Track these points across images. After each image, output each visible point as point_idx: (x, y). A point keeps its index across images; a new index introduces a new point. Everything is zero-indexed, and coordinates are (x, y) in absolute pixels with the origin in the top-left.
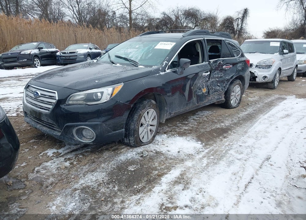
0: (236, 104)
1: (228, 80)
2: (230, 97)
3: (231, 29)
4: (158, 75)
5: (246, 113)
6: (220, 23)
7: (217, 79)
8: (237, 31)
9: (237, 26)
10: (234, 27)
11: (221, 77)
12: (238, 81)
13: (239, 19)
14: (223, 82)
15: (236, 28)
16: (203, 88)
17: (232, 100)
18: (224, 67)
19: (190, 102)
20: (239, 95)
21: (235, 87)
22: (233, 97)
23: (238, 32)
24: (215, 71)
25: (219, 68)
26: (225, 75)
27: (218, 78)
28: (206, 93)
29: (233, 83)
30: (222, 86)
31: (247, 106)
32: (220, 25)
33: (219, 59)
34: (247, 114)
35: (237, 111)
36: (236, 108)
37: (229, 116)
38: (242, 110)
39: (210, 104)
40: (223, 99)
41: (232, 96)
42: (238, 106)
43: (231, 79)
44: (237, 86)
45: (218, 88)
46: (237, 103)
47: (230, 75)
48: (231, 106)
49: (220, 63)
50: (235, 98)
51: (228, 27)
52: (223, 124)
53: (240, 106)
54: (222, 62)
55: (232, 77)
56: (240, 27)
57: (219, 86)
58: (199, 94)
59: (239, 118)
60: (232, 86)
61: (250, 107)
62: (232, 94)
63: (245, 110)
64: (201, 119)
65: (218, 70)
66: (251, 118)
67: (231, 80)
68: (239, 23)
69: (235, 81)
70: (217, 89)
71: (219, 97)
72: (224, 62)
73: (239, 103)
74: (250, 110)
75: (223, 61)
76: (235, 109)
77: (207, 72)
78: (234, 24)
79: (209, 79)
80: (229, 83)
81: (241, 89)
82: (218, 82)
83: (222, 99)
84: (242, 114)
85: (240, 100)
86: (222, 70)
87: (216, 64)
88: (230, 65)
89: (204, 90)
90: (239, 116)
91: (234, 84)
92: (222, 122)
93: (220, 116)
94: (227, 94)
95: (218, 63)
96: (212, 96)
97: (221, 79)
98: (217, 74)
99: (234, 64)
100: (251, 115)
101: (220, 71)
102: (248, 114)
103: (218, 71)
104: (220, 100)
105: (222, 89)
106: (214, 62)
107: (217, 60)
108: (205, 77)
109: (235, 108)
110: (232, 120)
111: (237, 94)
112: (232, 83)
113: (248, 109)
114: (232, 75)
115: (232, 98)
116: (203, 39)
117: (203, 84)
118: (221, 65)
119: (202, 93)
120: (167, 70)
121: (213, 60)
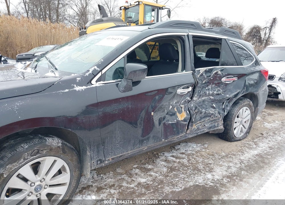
0: (242, 134)
1: (229, 100)
2: (231, 125)
3: (258, 38)
4: (67, 90)
5: (256, 152)
6: (247, 32)
7: (212, 97)
8: (263, 40)
9: (264, 35)
10: (261, 36)
11: (218, 94)
12: (247, 101)
13: (267, 28)
14: (221, 101)
15: (263, 37)
16: (180, 112)
17: (235, 129)
18: (223, 79)
19: (148, 139)
20: (248, 120)
21: (241, 111)
22: (238, 124)
23: (265, 41)
24: (208, 85)
25: (216, 81)
26: (225, 92)
27: (213, 95)
28: (185, 120)
29: (238, 103)
30: (219, 108)
31: (260, 137)
32: (246, 34)
33: (215, 68)
34: (257, 155)
35: (241, 147)
36: (242, 141)
37: (227, 156)
38: (250, 145)
39: (196, 135)
40: (222, 127)
41: (236, 122)
42: (245, 138)
43: (234, 98)
44: (245, 108)
45: (211, 111)
46: (244, 132)
47: (232, 93)
48: (233, 138)
49: (216, 73)
50: (241, 126)
51: (254, 36)
52: (209, 176)
53: (249, 137)
54: (220, 73)
55: (236, 96)
56: (267, 36)
57: (214, 108)
58: (170, 123)
59: (242, 162)
60: (236, 109)
61: (265, 140)
62: (236, 119)
63: (255, 146)
64: (178, 160)
65: (213, 83)
66: (261, 164)
67: (235, 100)
68: (266, 32)
69: (241, 101)
70: (209, 113)
71: (213, 124)
72: (223, 72)
73: (248, 132)
74: (263, 146)
75: (222, 70)
76: (240, 142)
77: (188, 87)
78: (261, 33)
79: (192, 98)
80: (231, 104)
81: (251, 113)
82: (213, 101)
83: (219, 128)
84: (249, 155)
85: (250, 128)
86: (219, 84)
87: (209, 74)
88: (234, 77)
89: (182, 116)
90: (242, 158)
91: (239, 105)
92: (211, 171)
93: (213, 155)
94: (227, 119)
95: (214, 73)
96: (200, 124)
97: (218, 98)
98: (211, 90)
99: (240, 76)
100: (263, 158)
101: (216, 85)
102: (259, 155)
103: (213, 86)
104: (215, 129)
105: (219, 113)
106: (206, 72)
107: (210, 69)
108: (182, 95)
109: (240, 140)
110: (229, 167)
111: (244, 120)
112: (235, 104)
113: (261, 145)
114: (236, 93)
115: (235, 125)
116: (186, 34)
117: (181, 106)
118: (218, 76)
119: (175, 121)
120: (96, 82)
121: (205, 68)
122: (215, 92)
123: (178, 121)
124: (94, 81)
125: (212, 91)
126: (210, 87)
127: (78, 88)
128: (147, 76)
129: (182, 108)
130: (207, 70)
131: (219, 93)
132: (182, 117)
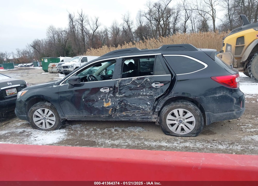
0: (185, 133)
4: (51, 87)
12: (182, 104)
16: (107, 102)
18: (153, 85)
20: (190, 122)
22: (174, 122)
26: (155, 94)
28: (108, 107)
33: (145, 77)
41: (170, 120)
44: (181, 109)
46: (188, 132)
48: (168, 132)
49: (146, 80)
54: (149, 80)
60: (166, 108)
62: (170, 118)
65: (146, 87)
72: (151, 80)
75: (150, 78)
79: (114, 95)
83: (153, 120)
88: (161, 83)
91: (169, 106)
95: (144, 80)
101: (149, 89)
103: (147, 89)
104: (148, 120)
107: (141, 78)
114: (160, 95)
115: (169, 122)
117: (108, 99)
118: (148, 82)
119: (101, 106)
120: (62, 84)
121: (137, 77)
122: (148, 94)
123: (103, 107)
124: (61, 84)
125: (145, 93)
126: (144, 90)
127: (54, 86)
128: (81, 82)
129: (109, 100)
130: (139, 78)
131: (151, 94)
132: (106, 105)
